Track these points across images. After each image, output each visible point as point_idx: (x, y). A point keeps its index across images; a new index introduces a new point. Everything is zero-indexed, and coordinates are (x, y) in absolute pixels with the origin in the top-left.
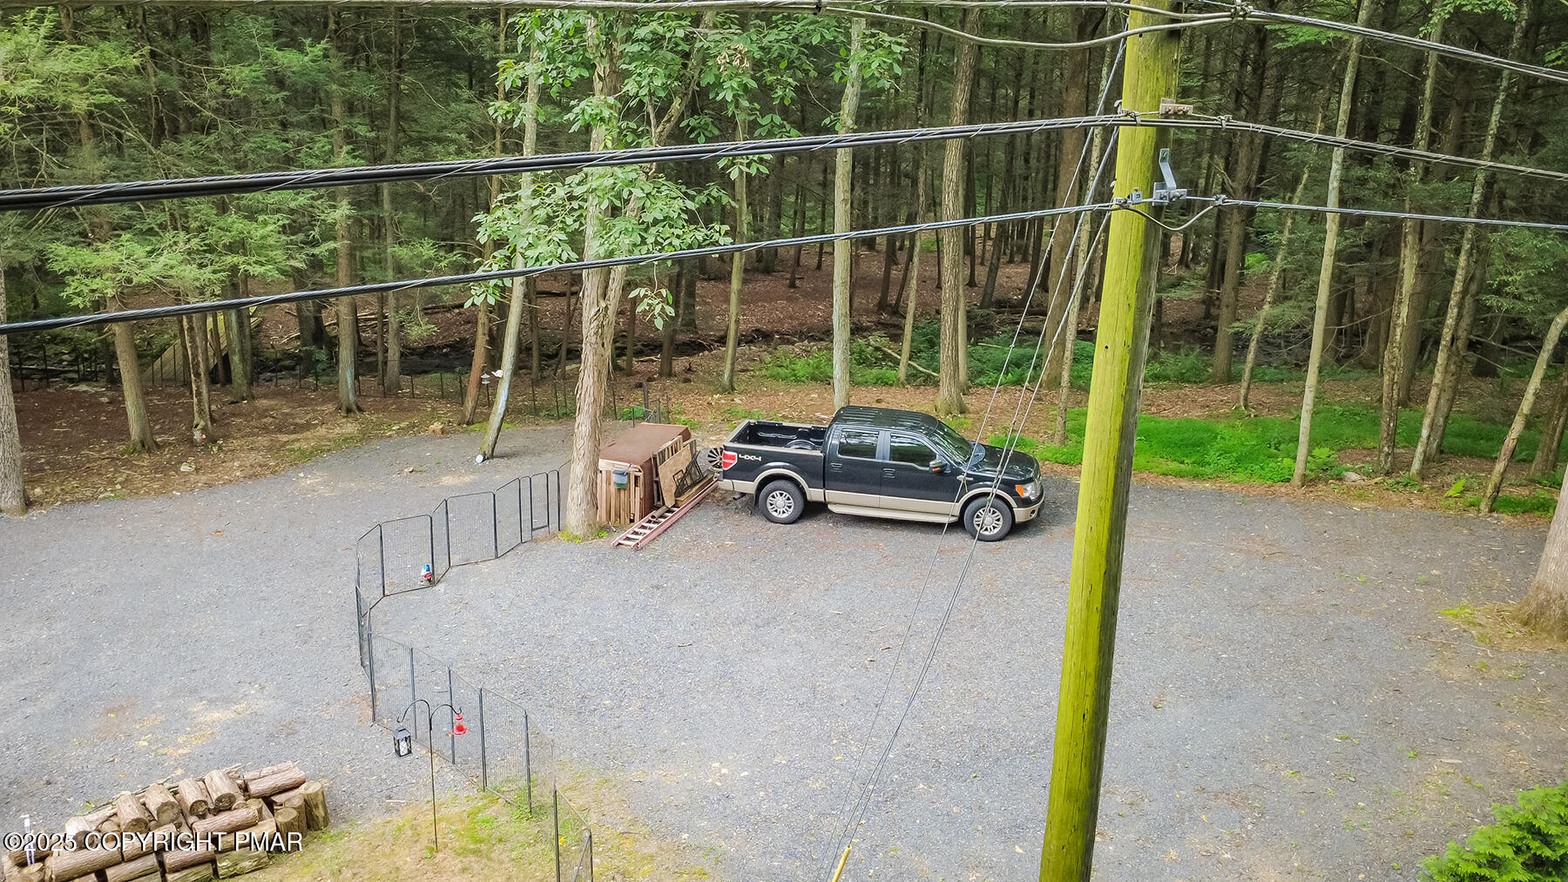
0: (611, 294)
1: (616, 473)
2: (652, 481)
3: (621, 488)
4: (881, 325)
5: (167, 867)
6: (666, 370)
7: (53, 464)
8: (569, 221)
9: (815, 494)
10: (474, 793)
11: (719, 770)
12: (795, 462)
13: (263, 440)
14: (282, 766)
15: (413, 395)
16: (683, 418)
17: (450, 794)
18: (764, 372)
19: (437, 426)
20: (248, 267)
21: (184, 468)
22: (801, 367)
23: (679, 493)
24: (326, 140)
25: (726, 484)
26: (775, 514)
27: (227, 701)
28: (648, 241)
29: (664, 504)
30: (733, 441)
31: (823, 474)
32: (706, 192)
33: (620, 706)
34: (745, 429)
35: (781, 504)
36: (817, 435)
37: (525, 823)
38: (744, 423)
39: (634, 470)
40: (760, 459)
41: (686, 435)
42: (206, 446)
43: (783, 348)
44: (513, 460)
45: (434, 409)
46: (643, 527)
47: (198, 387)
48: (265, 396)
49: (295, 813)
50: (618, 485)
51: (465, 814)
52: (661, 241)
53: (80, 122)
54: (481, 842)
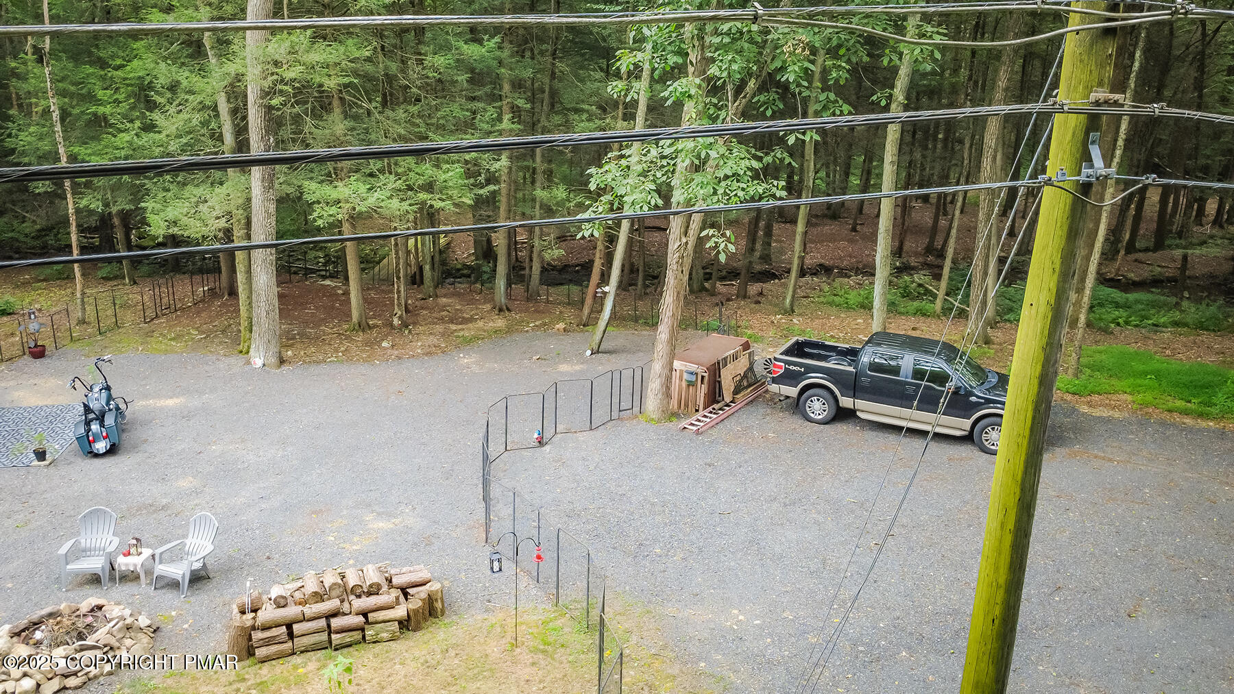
0: (691, 232)
1: (687, 372)
2: (715, 381)
3: (690, 384)
4: (926, 265)
5: (332, 629)
6: (742, 293)
7: (302, 335)
8: (659, 174)
9: (846, 402)
10: (549, 607)
11: (737, 617)
12: (831, 374)
13: (439, 328)
14: (416, 567)
15: (548, 301)
16: (749, 332)
17: (532, 605)
18: (822, 299)
19: (561, 326)
20: (433, 203)
21: (385, 344)
22: (853, 297)
23: (736, 392)
24: (494, 110)
25: (774, 388)
26: (812, 415)
27: (390, 515)
28: (719, 192)
29: (723, 399)
30: (781, 354)
31: (854, 386)
32: (772, 154)
33: (667, 555)
34: (793, 345)
35: (818, 407)
36: (852, 353)
37: (583, 636)
38: (795, 339)
39: (701, 371)
40: (803, 370)
41: (746, 346)
42: (401, 329)
43: (839, 280)
44: (614, 355)
45: (561, 312)
46: (705, 416)
47: (398, 287)
48: (445, 296)
49: (420, 603)
50: (688, 381)
51: (540, 622)
52: (729, 192)
53: (333, 96)
54: (549, 644)
